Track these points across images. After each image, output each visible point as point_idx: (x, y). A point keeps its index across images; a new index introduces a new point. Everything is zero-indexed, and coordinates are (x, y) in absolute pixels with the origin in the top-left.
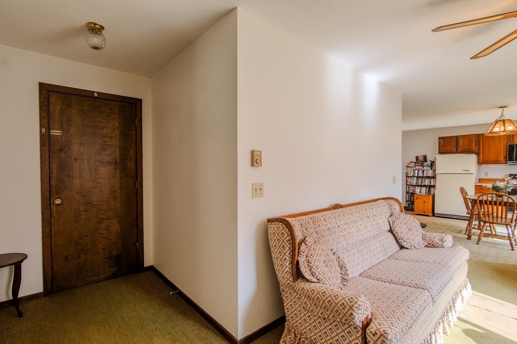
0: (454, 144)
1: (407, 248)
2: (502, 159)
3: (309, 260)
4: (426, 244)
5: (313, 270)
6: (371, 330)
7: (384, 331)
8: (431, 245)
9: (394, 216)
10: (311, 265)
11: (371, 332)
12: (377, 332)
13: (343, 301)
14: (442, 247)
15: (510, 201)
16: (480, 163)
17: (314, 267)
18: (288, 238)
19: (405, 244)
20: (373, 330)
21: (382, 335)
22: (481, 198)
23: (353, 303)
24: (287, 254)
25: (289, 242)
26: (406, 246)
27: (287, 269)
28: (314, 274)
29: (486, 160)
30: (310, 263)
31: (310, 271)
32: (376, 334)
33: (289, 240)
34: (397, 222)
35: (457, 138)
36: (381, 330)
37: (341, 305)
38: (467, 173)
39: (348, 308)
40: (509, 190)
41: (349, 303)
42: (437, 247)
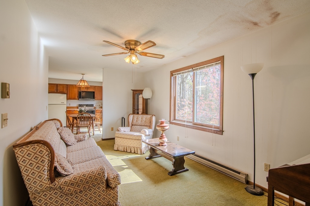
0: (55, 88)
1: (70, 145)
2: (77, 97)
3: (60, 163)
4: (77, 141)
5: (65, 168)
6: (112, 178)
7: (117, 174)
8: (79, 141)
9: (60, 129)
10: (63, 166)
11: (112, 179)
12: (114, 177)
13: (98, 172)
14: (85, 140)
15: (90, 116)
16: (68, 99)
17: (65, 166)
18: (47, 153)
19: (69, 144)
20: (113, 177)
21: (117, 176)
22: (79, 116)
23: (103, 170)
24: (47, 165)
25: (48, 156)
26: (70, 144)
27: (46, 176)
28: (66, 170)
29: (70, 98)
30: (62, 165)
31: (63, 169)
32: (114, 178)
33: (47, 154)
34: (63, 132)
35: (57, 85)
36: (116, 175)
37: (98, 175)
38: (62, 104)
39: (102, 173)
40: (85, 111)
41: (101, 171)
42: (82, 140)
